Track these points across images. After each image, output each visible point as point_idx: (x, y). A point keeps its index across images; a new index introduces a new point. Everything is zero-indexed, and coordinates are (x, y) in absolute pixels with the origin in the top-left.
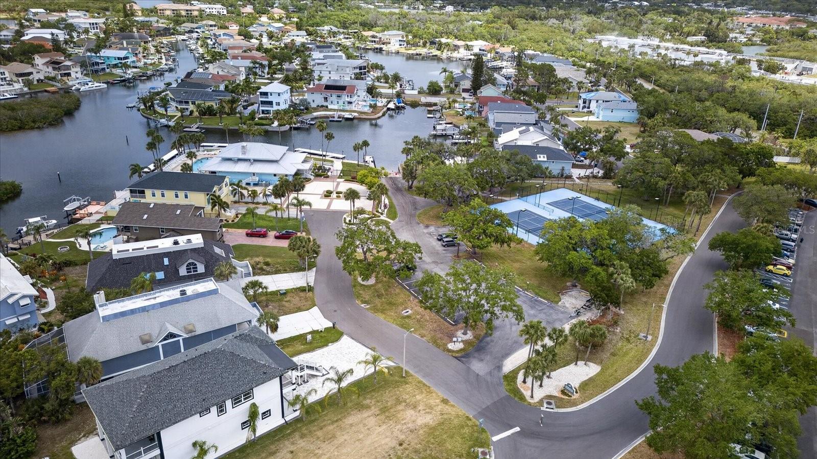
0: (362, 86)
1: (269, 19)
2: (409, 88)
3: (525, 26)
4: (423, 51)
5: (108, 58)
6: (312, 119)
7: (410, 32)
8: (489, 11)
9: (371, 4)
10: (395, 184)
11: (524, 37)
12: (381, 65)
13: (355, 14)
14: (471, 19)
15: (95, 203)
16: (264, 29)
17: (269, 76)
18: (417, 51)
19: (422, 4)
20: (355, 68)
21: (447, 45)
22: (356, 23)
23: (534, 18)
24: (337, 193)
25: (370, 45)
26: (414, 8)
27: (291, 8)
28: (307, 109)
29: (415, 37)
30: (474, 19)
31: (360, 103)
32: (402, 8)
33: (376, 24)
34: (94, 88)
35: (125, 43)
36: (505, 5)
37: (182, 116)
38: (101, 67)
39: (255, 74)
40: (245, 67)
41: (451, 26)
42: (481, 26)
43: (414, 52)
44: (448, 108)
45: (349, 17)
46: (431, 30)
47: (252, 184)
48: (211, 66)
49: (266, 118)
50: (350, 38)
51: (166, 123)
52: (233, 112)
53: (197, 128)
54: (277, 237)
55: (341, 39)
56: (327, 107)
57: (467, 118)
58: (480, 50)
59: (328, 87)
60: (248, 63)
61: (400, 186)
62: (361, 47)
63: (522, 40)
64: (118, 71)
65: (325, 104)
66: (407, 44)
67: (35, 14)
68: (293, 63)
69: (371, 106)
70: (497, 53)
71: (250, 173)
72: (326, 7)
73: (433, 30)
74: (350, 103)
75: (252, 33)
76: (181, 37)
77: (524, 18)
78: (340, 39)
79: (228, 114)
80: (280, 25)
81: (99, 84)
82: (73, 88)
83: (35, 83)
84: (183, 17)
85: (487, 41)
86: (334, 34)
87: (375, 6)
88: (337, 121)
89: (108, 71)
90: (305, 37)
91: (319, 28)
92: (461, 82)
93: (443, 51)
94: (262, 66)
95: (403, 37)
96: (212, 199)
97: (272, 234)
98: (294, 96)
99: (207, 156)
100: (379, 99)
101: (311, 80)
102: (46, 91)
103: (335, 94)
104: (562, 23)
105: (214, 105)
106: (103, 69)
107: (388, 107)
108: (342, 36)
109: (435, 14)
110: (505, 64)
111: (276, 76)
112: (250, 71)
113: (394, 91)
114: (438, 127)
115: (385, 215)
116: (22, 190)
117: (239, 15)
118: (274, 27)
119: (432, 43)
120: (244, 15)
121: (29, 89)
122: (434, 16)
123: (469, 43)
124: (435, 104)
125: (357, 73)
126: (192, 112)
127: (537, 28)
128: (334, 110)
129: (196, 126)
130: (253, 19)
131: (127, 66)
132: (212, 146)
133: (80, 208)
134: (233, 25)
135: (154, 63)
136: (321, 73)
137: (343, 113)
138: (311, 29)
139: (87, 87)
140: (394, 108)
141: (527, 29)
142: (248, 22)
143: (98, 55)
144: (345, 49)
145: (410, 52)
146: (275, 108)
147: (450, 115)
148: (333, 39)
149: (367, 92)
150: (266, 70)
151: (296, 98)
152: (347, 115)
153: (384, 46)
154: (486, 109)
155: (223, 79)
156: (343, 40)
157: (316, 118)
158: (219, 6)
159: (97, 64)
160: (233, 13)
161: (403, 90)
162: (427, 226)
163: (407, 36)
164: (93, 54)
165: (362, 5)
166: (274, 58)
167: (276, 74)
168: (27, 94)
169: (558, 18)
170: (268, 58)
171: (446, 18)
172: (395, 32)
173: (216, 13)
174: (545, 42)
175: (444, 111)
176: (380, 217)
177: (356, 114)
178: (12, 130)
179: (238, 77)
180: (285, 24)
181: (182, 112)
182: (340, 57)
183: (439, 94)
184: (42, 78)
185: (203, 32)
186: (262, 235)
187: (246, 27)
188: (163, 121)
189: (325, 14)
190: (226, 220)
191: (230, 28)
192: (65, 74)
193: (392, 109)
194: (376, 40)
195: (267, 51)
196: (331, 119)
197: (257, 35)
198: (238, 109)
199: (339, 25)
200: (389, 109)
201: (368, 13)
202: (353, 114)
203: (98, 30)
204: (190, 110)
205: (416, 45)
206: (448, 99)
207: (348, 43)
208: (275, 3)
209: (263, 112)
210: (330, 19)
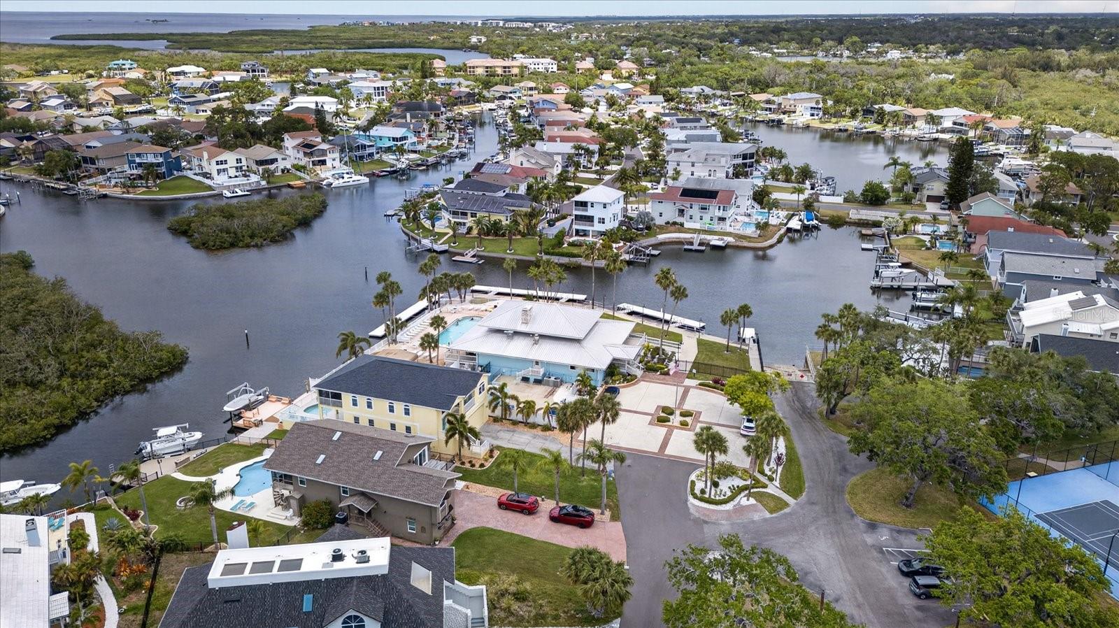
0: (745, 187)
1: (614, 76)
2: (828, 192)
3: (1032, 82)
4: (852, 125)
5: (381, 138)
6: (655, 246)
7: (829, 93)
8: (961, 56)
9: (766, 51)
10: (799, 400)
11: (1035, 100)
12: (780, 152)
13: (741, 67)
14: (934, 71)
15: (273, 398)
16: (603, 92)
17: (598, 168)
18: (840, 124)
19: (848, 49)
20: (736, 157)
21: (895, 115)
22: (742, 80)
23: (1047, 67)
24: (683, 415)
25: (763, 115)
26: (835, 55)
27: (647, 60)
28: (648, 228)
29: (837, 102)
30: (938, 70)
31: (739, 218)
32: (816, 55)
33: (773, 81)
34: (351, 183)
35: (408, 115)
36: (990, 47)
37: (454, 236)
38: (368, 151)
39: (577, 165)
40: (562, 154)
41: (900, 84)
42: (953, 82)
43: (836, 127)
44: (901, 233)
45: (733, 73)
46: (865, 91)
47: (532, 380)
48: (513, 153)
49: (579, 245)
50: (731, 104)
51: (430, 245)
52: (531, 231)
53: (473, 256)
54: (554, 519)
55: (717, 106)
56: (682, 225)
57: (945, 257)
58: (955, 123)
59: (688, 193)
60: (568, 148)
61: (809, 404)
62: (747, 119)
63: (1032, 106)
64: (389, 158)
65: (679, 220)
66: (824, 114)
67: (317, 75)
68: (638, 145)
69: (758, 226)
70: (988, 129)
71: (531, 361)
72: (699, 57)
73: (869, 89)
74: (722, 219)
75: (584, 99)
76: (486, 106)
77: (1029, 68)
78: (715, 107)
79: (523, 235)
80: (628, 86)
81: (359, 178)
82: (324, 183)
83: (280, 173)
84: (498, 76)
85: (966, 108)
86: (707, 99)
87: (773, 53)
88: (696, 251)
89: (376, 157)
90: (661, 105)
91: (683, 90)
92: (926, 186)
93: (885, 126)
94: (589, 153)
95: (817, 102)
96: (449, 422)
97: (547, 505)
98: (630, 203)
99: (473, 313)
100: (774, 211)
101: (662, 176)
102: (289, 186)
103: (697, 204)
104: (1103, 76)
105: (502, 218)
106: (371, 155)
107: (789, 226)
108: (718, 102)
109: (871, 64)
110: (1002, 148)
111: (609, 168)
112: (570, 161)
113: (802, 197)
114: (886, 273)
115: (777, 483)
116: (187, 358)
117: (573, 72)
118: (618, 89)
119: (868, 112)
120: (580, 71)
121: (268, 183)
122: (869, 67)
123: (935, 113)
124: (877, 224)
125: (739, 165)
126: (470, 229)
127: (1054, 84)
128: (695, 231)
129: (472, 253)
130: (591, 77)
131: (401, 151)
132: (486, 293)
133: (248, 407)
134: (561, 87)
135: (441, 146)
136: (678, 165)
137: (708, 237)
138: (672, 91)
139: (341, 181)
140: (799, 227)
141: (1037, 87)
142: (583, 83)
143: (368, 134)
144: (721, 123)
145: (829, 126)
146: (598, 227)
147: (906, 248)
148: (704, 105)
149: (754, 199)
150: (595, 158)
151: (635, 206)
152: (715, 240)
153: (786, 116)
154: (981, 240)
155: (527, 173)
156: (720, 108)
157: (661, 244)
158: (548, 60)
159: (364, 147)
160: (566, 69)
161: (818, 195)
162: (872, 526)
163: (825, 101)
164: (361, 133)
165: (753, 52)
166: (610, 139)
167: (608, 165)
168: (264, 189)
169: (1095, 67)
170: (601, 140)
171: (890, 70)
172: (805, 95)
173: (543, 70)
174: (1076, 108)
175: (894, 237)
176: (765, 486)
177: (730, 239)
178: (221, 248)
179: (548, 170)
180: (635, 85)
181: (454, 230)
182: (712, 138)
183: (883, 204)
184: (289, 167)
185: (519, 97)
186: (525, 509)
187: (580, 89)
188: (426, 242)
189: (695, 68)
190: (470, 462)
191: (556, 91)
192: (319, 161)
193: (796, 231)
194: (772, 106)
195: (601, 127)
196: (686, 247)
197: (591, 101)
198: (540, 227)
199: (715, 84)
200: (789, 230)
201: (761, 65)
202: (725, 238)
203: (384, 97)
204: (468, 225)
205: (838, 115)
206: (901, 215)
207: (727, 111)
208: (625, 54)
209: (578, 232)
210: (701, 75)
